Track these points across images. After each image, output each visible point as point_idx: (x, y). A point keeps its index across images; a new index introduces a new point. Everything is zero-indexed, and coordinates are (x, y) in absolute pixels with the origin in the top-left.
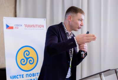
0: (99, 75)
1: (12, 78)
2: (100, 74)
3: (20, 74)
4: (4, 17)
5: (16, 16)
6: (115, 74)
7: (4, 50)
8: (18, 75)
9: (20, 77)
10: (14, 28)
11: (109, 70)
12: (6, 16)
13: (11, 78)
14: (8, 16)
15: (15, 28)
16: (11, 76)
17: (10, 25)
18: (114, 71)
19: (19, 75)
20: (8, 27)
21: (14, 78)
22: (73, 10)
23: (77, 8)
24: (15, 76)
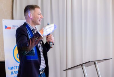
0: (81, 66)
1: (10, 69)
2: (82, 65)
3: (16, 66)
4: (3, 20)
5: (13, 19)
6: (94, 65)
7: (4, 47)
8: (15, 67)
11: (89, 62)
12: (5, 19)
13: (9, 69)
14: (7, 19)
15: (12, 28)
17: (8, 26)
18: (93, 62)
20: (6, 27)
21: (11, 69)
24: (13, 67)
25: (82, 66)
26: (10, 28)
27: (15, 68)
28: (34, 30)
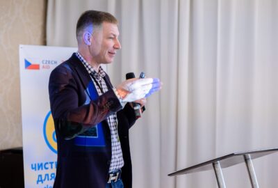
0: (211, 164)
1: (35, 168)
2: (213, 162)
3: (52, 161)
4: (21, 46)
5: (45, 43)
6: (244, 163)
7: (21, 113)
8: (47, 163)
9: (52, 167)
10: (41, 67)
11: (233, 155)
12: (25, 43)
13: (33, 168)
14: (30, 44)
15: (43, 67)
16: (32, 165)
17: (32, 62)
18: (242, 156)
19: (49, 162)
21: (39, 169)
22: (90, 18)
23: (98, 12)
24: (42, 164)
25: (214, 164)
26: (37, 67)
27: (47, 166)
28: (96, 74)
